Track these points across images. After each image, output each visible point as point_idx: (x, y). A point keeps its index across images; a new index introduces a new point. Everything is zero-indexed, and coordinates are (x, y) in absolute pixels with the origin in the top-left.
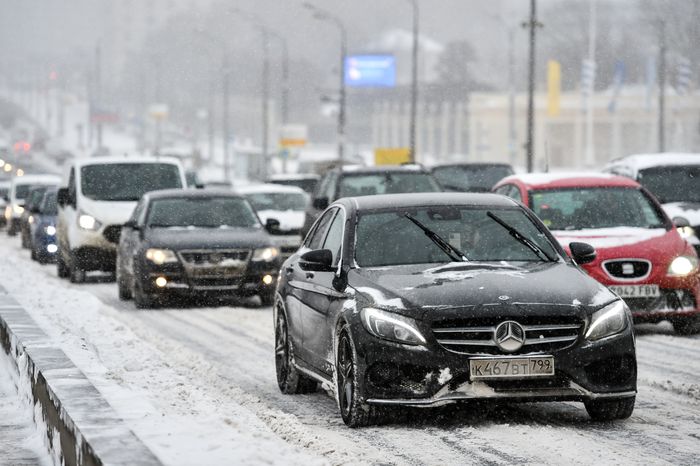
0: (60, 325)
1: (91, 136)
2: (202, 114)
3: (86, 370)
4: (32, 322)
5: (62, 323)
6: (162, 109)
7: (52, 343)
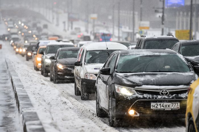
0: (39, 102)
1: (69, 26)
2: (110, 17)
3: (43, 122)
4: (29, 101)
5: (40, 101)
6: (95, 16)
7: (34, 109)
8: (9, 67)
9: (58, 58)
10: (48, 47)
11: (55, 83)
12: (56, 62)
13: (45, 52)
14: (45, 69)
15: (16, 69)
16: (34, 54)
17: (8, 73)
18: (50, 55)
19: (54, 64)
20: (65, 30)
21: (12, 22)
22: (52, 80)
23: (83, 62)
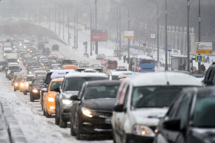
8: (4, 110)
9: (83, 99)
10: (67, 81)
11: (79, 139)
12: (80, 104)
13: (61, 88)
14: (63, 115)
15: (14, 113)
16: (43, 92)
17: (3, 119)
18: (70, 93)
19: (78, 108)
20: (86, 54)
21: (9, 44)
22: (73, 134)
23: (128, 105)
